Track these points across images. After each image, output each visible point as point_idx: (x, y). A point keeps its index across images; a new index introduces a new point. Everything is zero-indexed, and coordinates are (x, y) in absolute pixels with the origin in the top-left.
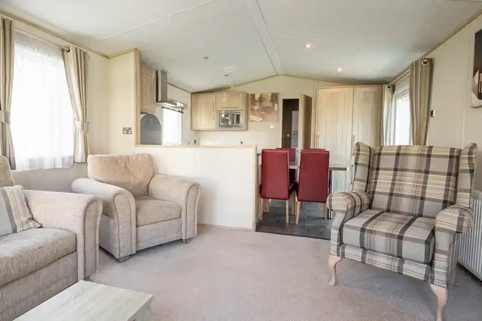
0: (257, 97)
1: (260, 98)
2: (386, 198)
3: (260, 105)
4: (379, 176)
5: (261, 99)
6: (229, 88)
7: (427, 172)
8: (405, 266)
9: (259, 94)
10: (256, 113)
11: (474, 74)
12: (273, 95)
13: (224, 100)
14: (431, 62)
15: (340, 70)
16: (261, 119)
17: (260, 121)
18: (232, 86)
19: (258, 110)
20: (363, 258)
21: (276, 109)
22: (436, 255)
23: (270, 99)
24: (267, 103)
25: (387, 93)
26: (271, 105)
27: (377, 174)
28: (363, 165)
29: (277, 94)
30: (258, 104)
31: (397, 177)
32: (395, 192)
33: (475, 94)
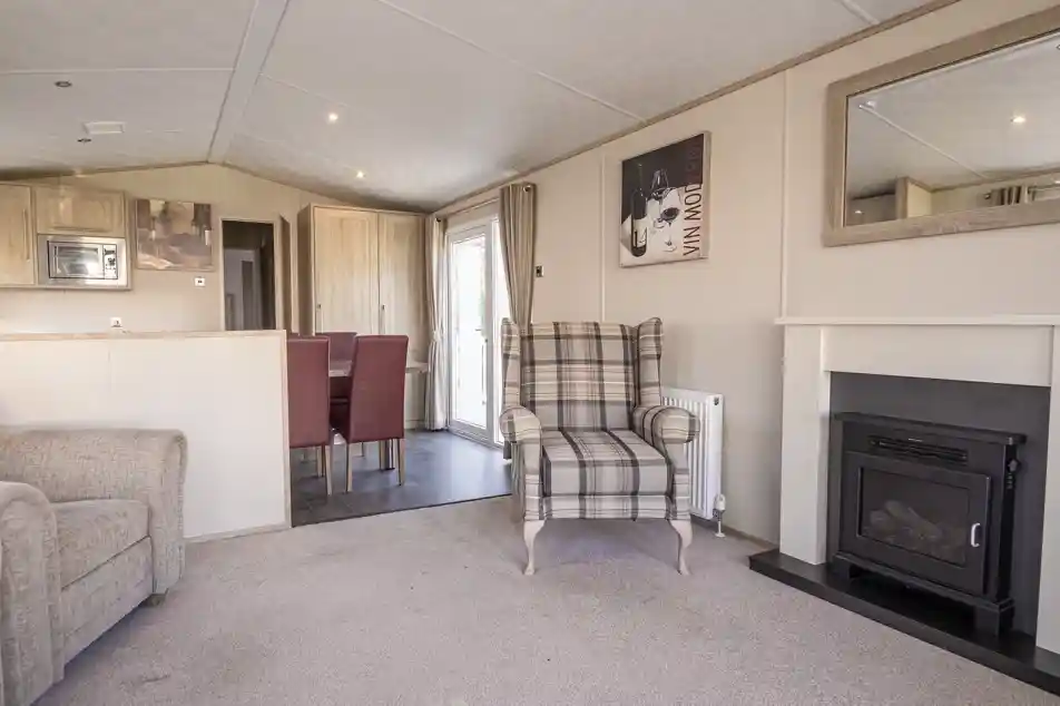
0: (156, 207)
1: (165, 212)
2: (554, 409)
3: (167, 229)
4: (537, 375)
5: (167, 214)
6: (69, 173)
7: (600, 362)
8: (641, 505)
9: (162, 202)
10: (156, 249)
11: (623, 220)
12: (197, 207)
13: (62, 206)
14: (533, 189)
15: (360, 175)
16: (169, 264)
17: (169, 268)
18: (77, 171)
19: (158, 241)
20: (583, 510)
21: (207, 242)
22: (677, 477)
23: (192, 217)
24: (184, 227)
25: (436, 229)
26: (194, 230)
27: (533, 372)
28: (515, 358)
29: (209, 206)
30: (159, 226)
31: (564, 374)
32: (565, 398)
33: (627, 247)
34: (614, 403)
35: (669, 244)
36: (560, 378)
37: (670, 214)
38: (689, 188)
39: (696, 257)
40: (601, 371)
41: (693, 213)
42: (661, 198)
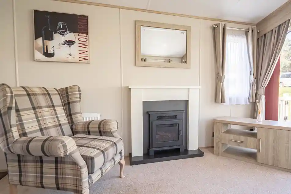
7: (53, 106)
11: (36, 39)
31: (39, 115)
32: (43, 127)
33: (41, 53)
34: (65, 124)
35: (70, 55)
36: (37, 117)
37: (70, 43)
38: (80, 34)
39: (86, 62)
40: (55, 110)
41: (83, 45)
42: (63, 34)
